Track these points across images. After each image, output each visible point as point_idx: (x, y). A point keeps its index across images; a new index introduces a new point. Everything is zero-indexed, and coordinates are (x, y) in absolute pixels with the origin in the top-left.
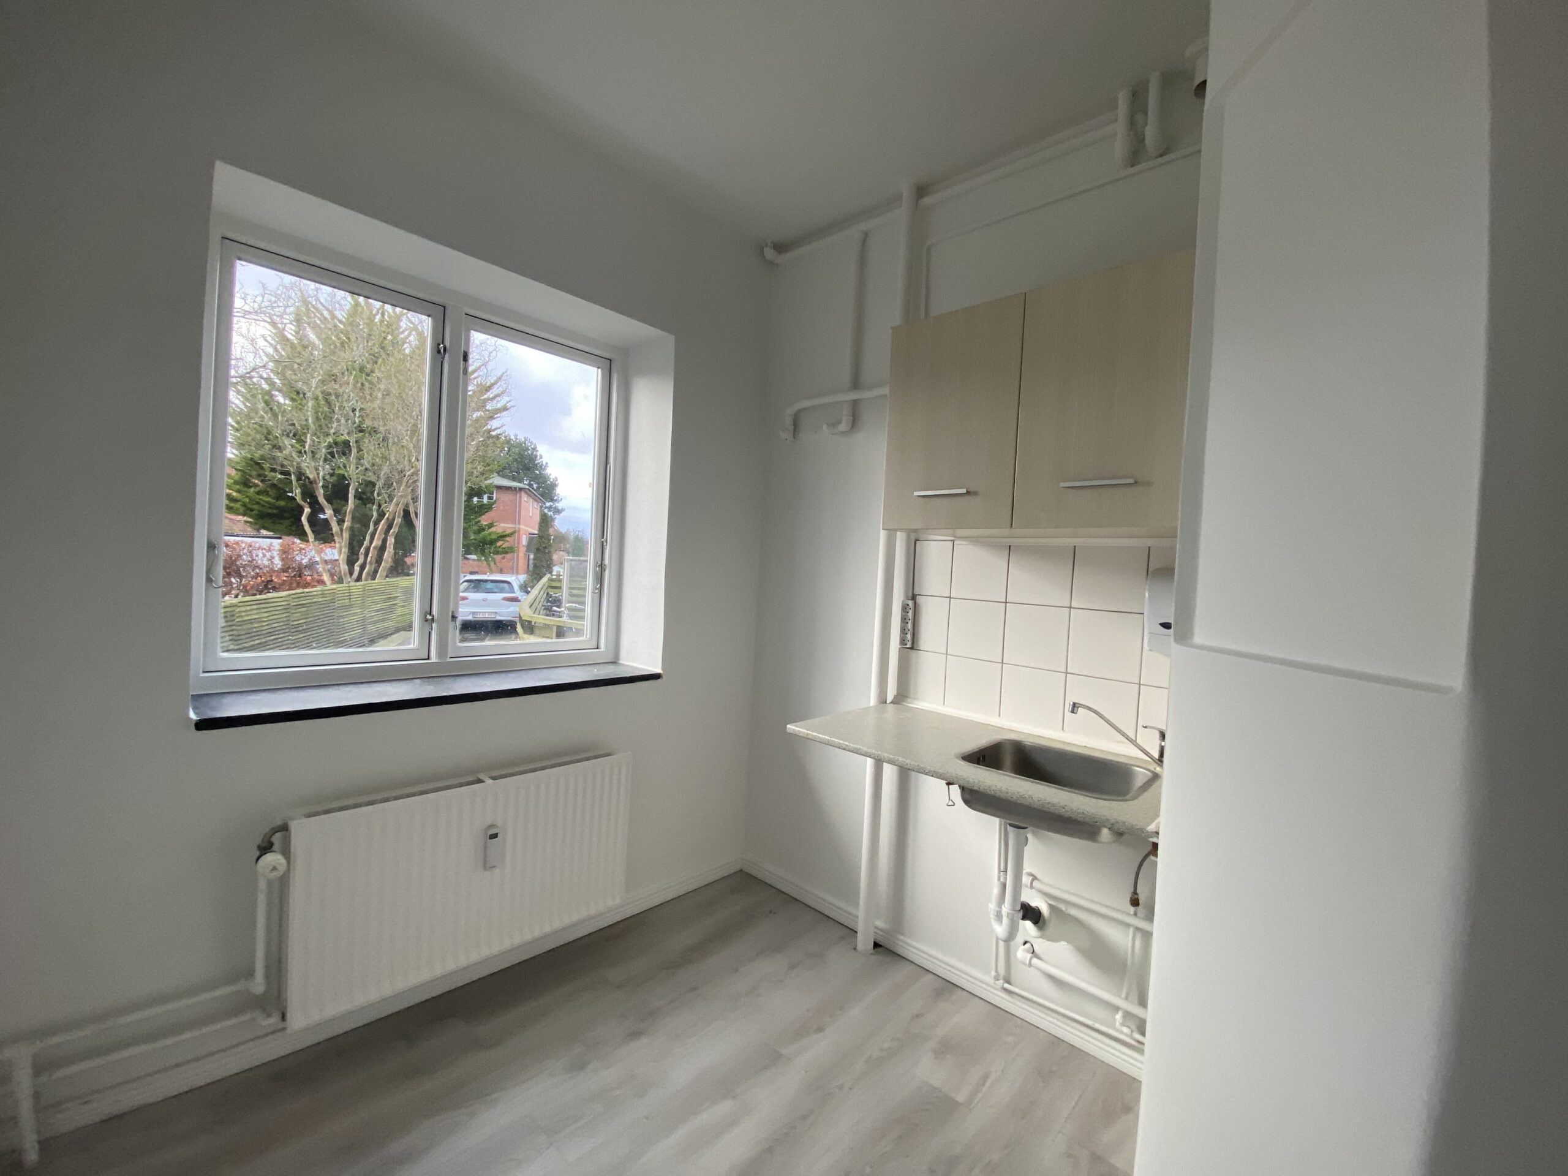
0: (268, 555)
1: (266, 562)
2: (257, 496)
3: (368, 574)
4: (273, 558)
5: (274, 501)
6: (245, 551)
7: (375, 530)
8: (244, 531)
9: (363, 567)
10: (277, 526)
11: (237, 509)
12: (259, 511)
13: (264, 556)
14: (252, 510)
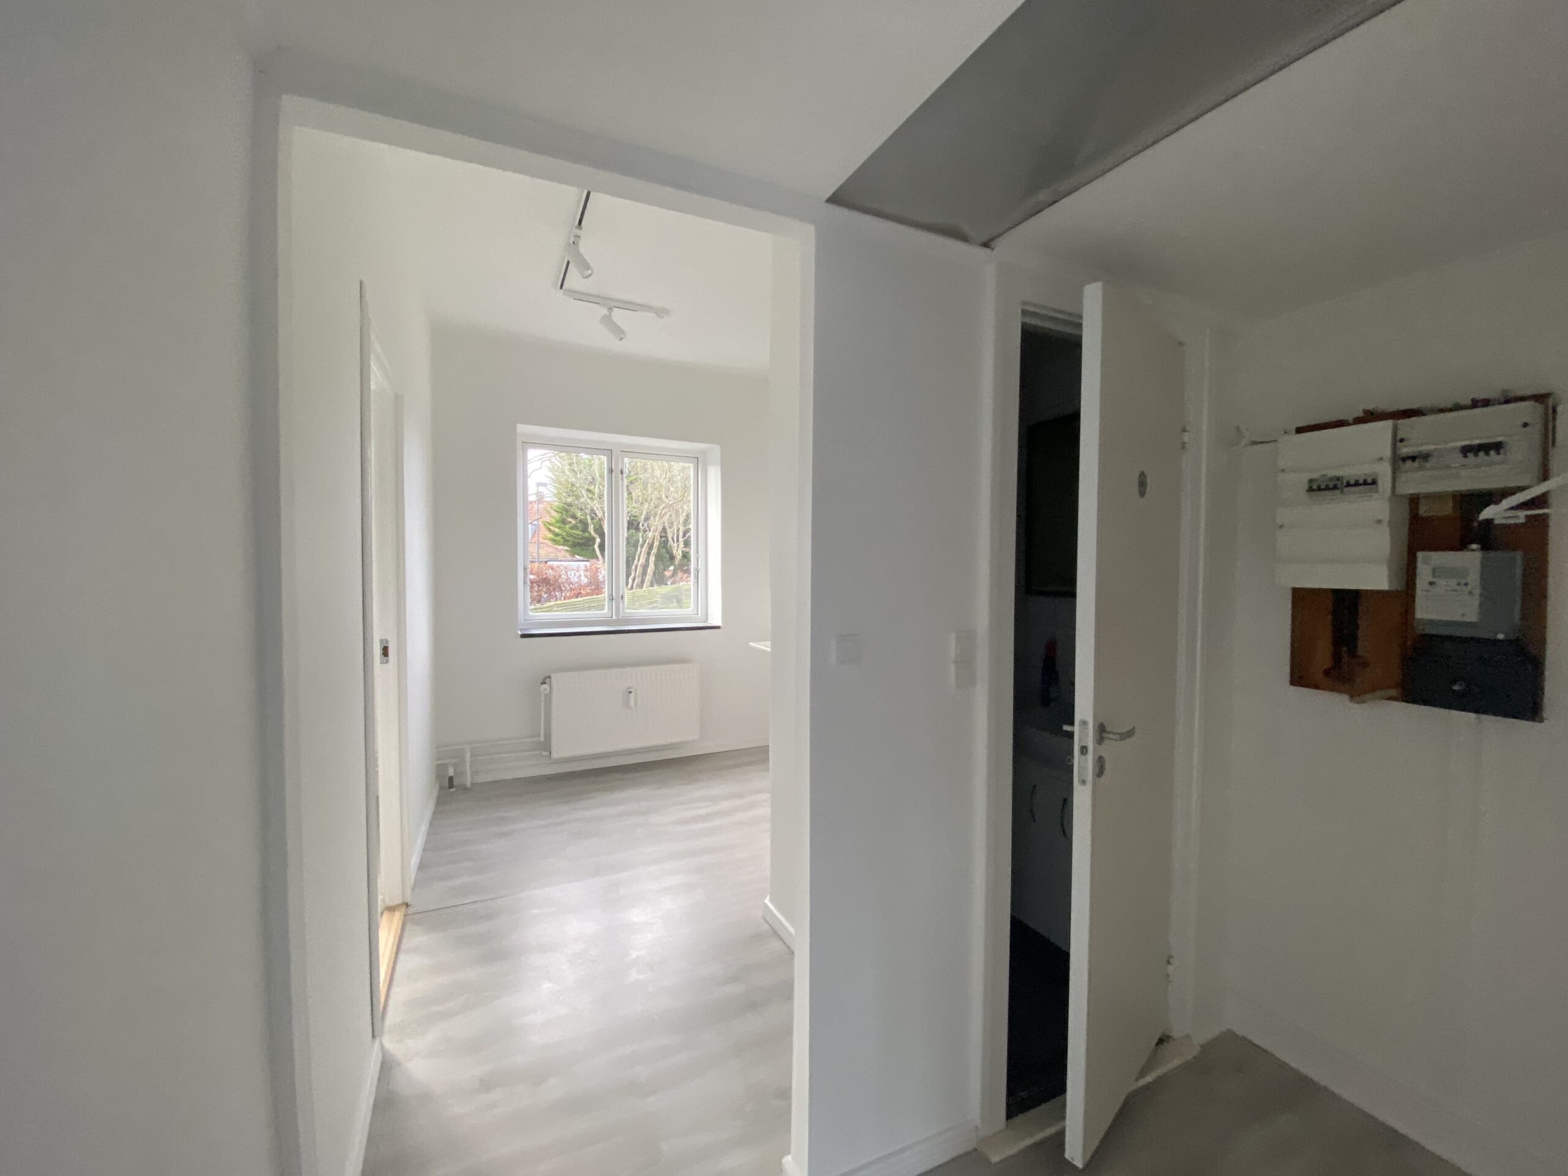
0: (577, 574)
1: (576, 580)
2: (571, 531)
3: (637, 585)
4: (580, 576)
5: (582, 533)
6: (563, 572)
7: (641, 552)
8: (565, 557)
9: (634, 580)
10: (584, 553)
11: (559, 541)
12: (572, 541)
13: (575, 575)
14: (568, 541)
